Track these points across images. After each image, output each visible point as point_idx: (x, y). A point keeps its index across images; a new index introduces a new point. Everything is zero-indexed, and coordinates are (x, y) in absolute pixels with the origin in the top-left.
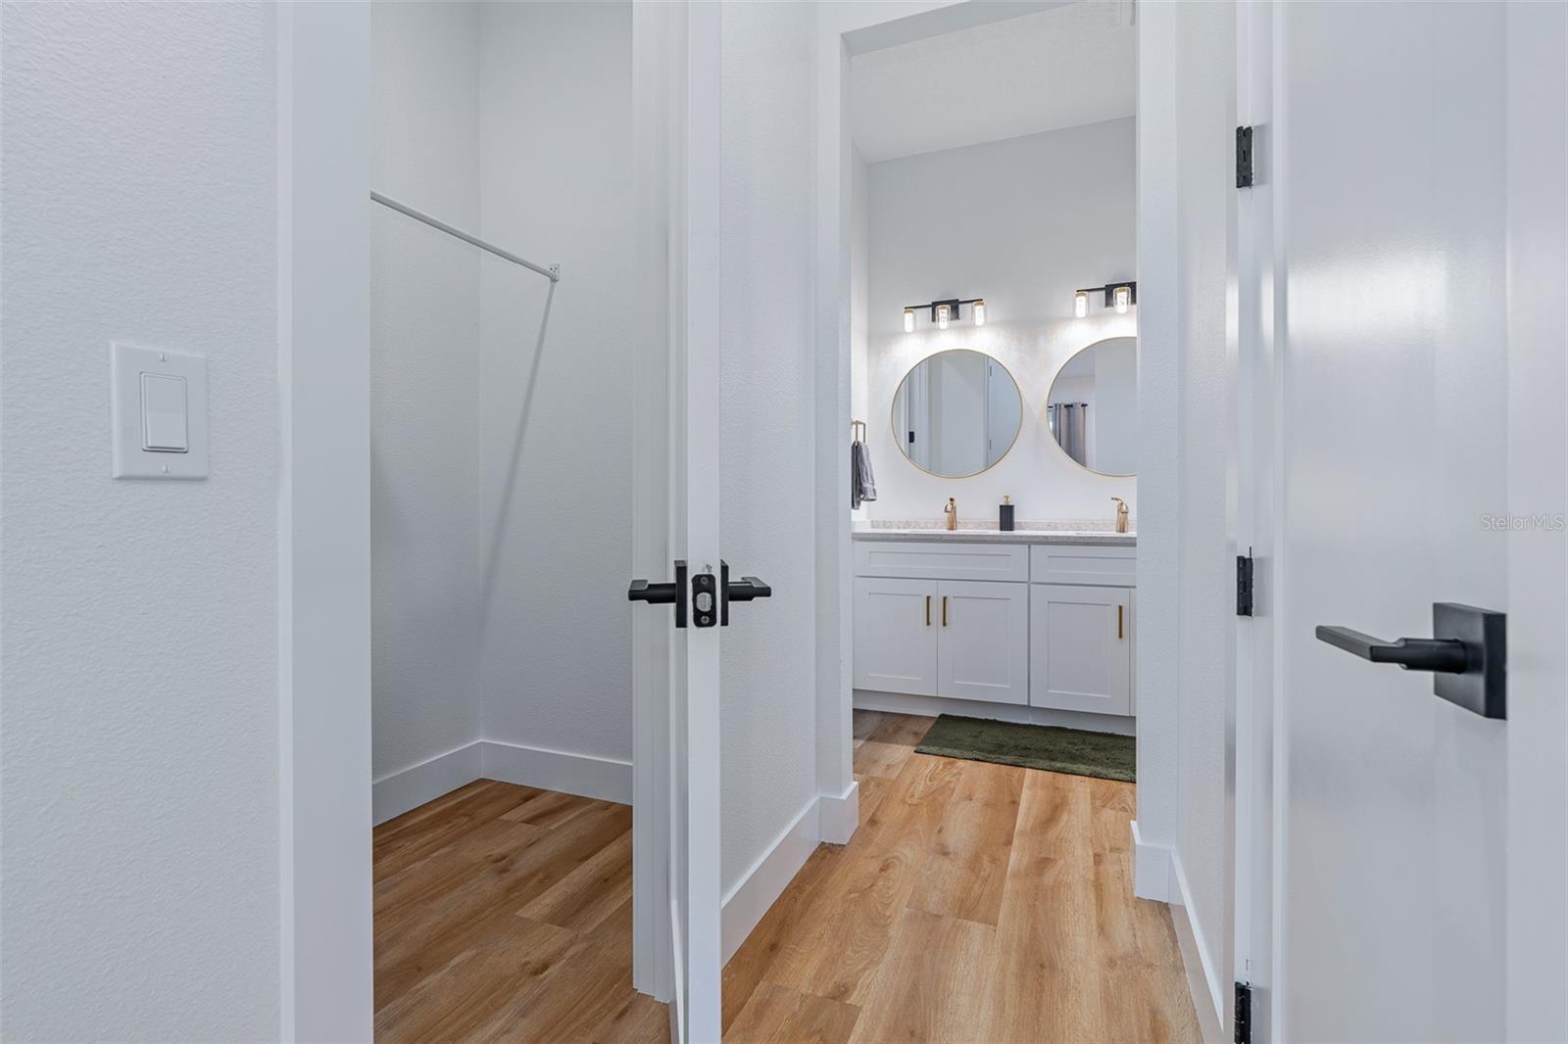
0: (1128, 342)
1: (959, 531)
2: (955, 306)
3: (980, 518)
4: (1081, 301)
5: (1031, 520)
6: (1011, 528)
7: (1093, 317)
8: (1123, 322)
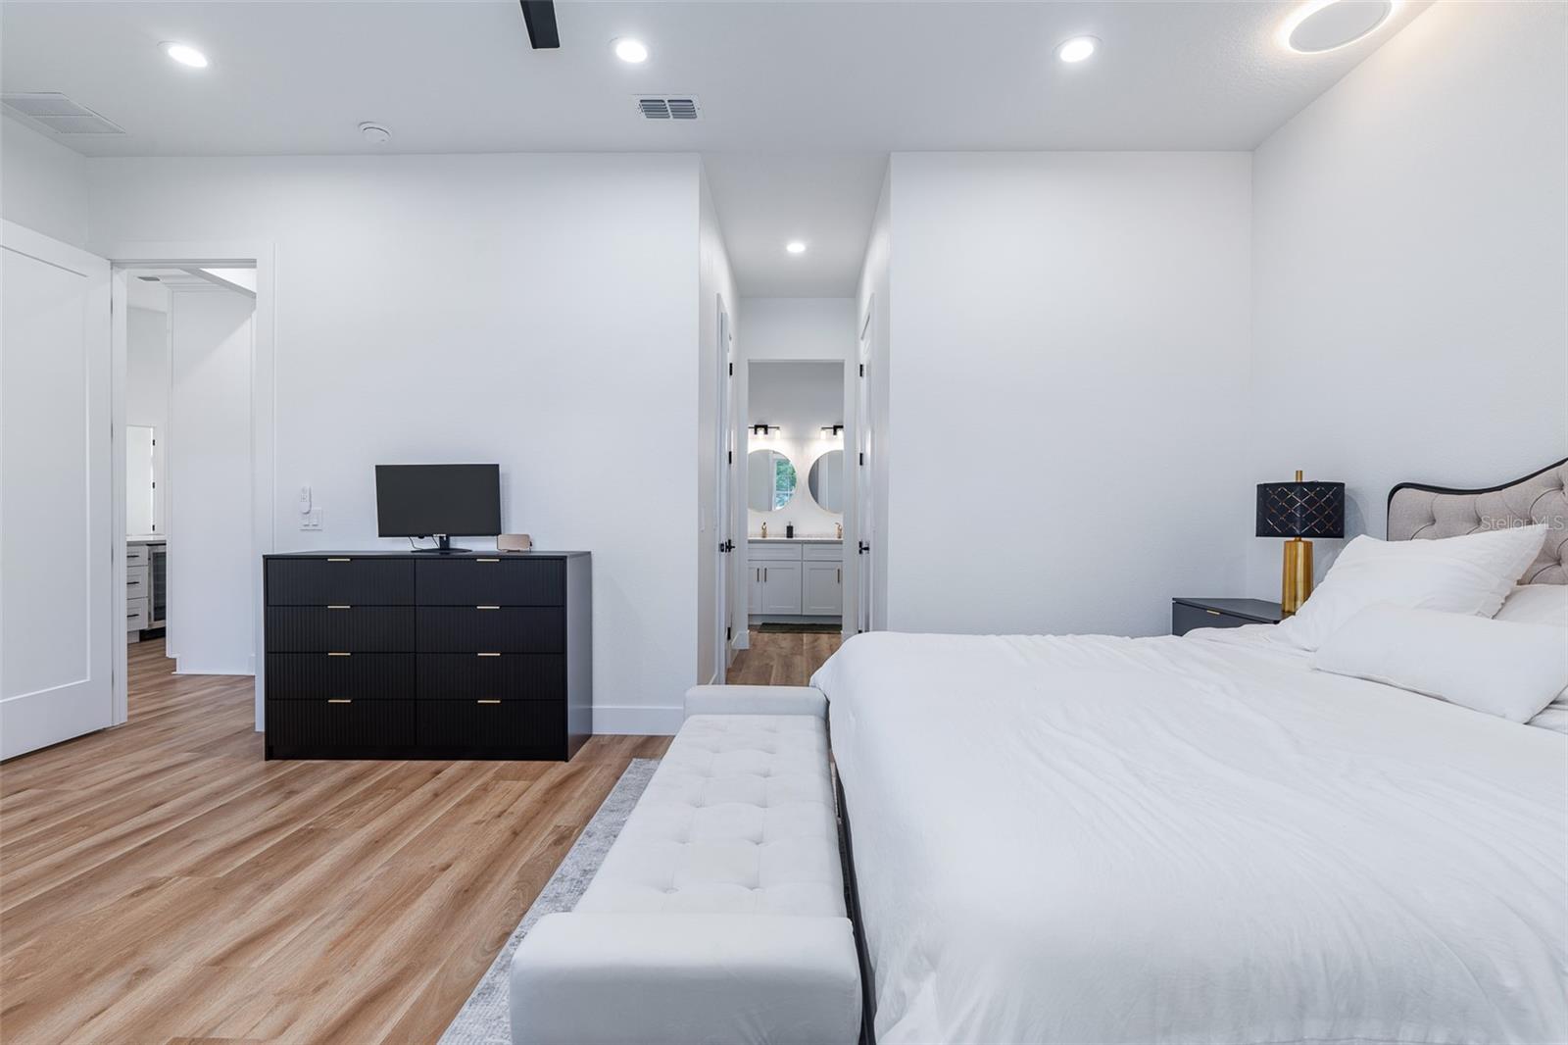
0: (840, 453)
1: (768, 538)
2: (766, 428)
3: (777, 531)
4: (824, 432)
5: (800, 533)
6: (792, 537)
7: (828, 439)
8: (838, 443)
